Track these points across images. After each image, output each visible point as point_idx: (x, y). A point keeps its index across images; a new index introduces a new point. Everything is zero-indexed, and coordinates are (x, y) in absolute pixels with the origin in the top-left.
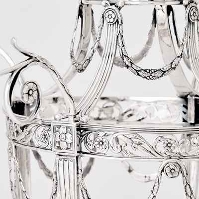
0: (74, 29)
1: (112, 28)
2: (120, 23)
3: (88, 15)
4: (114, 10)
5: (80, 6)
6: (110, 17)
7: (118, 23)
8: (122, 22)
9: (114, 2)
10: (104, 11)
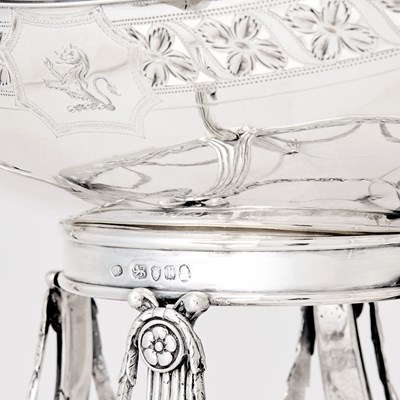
0: (30, 375)
1: (166, 387)
2: (194, 369)
3: (80, 320)
4: (173, 323)
5: (52, 291)
6: (159, 346)
7: (188, 369)
8: (201, 366)
9: (172, 295)
10: (139, 324)
